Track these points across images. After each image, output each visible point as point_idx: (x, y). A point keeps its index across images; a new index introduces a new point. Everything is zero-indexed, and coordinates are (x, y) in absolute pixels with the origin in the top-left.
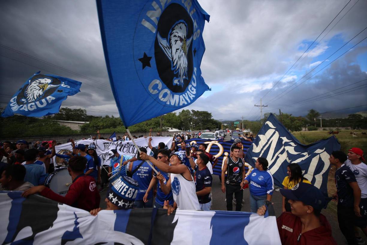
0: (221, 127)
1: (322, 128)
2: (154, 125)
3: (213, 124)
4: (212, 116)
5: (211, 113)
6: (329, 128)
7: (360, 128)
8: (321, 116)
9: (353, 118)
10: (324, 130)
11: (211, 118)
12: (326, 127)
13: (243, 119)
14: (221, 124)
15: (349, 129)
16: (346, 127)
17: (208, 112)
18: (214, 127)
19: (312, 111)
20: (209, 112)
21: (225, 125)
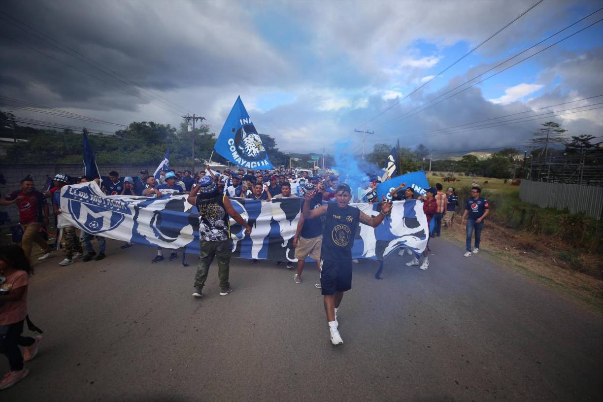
0: (289, 163)
1: (432, 172)
2: (179, 153)
3: (277, 157)
4: (276, 143)
5: (274, 139)
6: (440, 172)
7: (475, 175)
8: (431, 155)
9: (468, 161)
10: (434, 175)
11: (274, 148)
12: (435, 171)
13: (324, 151)
14: (289, 158)
15: (462, 175)
16: (459, 173)
17: (270, 136)
18: (279, 161)
19: (421, 147)
20: (272, 137)
21: (296, 160)
